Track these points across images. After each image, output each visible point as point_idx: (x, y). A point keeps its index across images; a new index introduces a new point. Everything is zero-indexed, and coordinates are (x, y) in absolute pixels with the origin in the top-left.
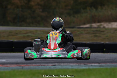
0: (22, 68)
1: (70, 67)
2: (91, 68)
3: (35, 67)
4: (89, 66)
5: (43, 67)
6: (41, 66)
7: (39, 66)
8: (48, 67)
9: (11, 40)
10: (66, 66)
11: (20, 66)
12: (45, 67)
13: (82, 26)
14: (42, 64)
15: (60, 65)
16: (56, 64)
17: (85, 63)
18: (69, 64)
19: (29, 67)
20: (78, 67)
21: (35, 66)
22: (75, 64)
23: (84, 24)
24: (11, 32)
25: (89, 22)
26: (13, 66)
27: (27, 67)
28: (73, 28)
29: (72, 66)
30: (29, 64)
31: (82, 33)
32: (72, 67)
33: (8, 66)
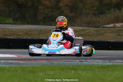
0: (52, 63)
1: (96, 63)
2: (115, 64)
3: (63, 63)
4: (113, 62)
5: (71, 63)
6: (70, 62)
7: (67, 61)
8: (75, 63)
9: (42, 38)
10: (92, 62)
11: (50, 62)
12: (72, 63)
13: (106, 26)
14: (70, 60)
15: (86, 61)
16: (83, 60)
17: (109, 59)
18: (95, 60)
19: (58, 63)
20: (103, 63)
21: (63, 61)
22: (100, 60)
23: (109, 24)
24: (41, 31)
25: (112, 23)
26: (44, 62)
27: (56, 62)
28: (98, 27)
29: (97, 62)
30: (58, 60)
31: (106, 32)
33: (39, 61)
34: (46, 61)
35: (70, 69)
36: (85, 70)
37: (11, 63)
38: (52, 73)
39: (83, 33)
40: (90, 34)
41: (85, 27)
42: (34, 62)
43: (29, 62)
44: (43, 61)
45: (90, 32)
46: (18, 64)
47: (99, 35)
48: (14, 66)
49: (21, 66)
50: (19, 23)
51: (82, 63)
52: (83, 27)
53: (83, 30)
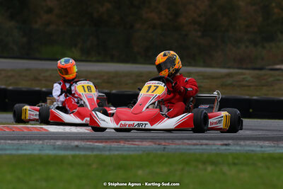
0: (165, 148)
1: (259, 149)
3: (188, 147)
5: (204, 147)
6: (201, 145)
7: (197, 145)
8: (214, 148)
10: (250, 146)
11: (159, 144)
12: (208, 147)
14: (201, 141)
15: (237, 144)
16: (230, 142)
18: (255, 143)
19: (178, 147)
20: (273, 149)
21: (189, 144)
22: (267, 142)
26: (146, 144)
27: (173, 146)
28: (261, 69)
30: (177, 142)
32: (263, 149)
33: (137, 143)
34: (150, 143)
35: (204, 163)
36: (235, 164)
37: (77, 146)
38: (165, 169)
39: (229, 81)
40: (244, 83)
41: (234, 68)
42: (126, 145)
43: (114, 145)
44: (144, 143)
45: (244, 79)
46: (92, 149)
47: (263, 86)
48: (82, 153)
49: (99, 153)
50: (94, 59)
51: (228, 147)
52: (229, 68)
53: (228, 75)
